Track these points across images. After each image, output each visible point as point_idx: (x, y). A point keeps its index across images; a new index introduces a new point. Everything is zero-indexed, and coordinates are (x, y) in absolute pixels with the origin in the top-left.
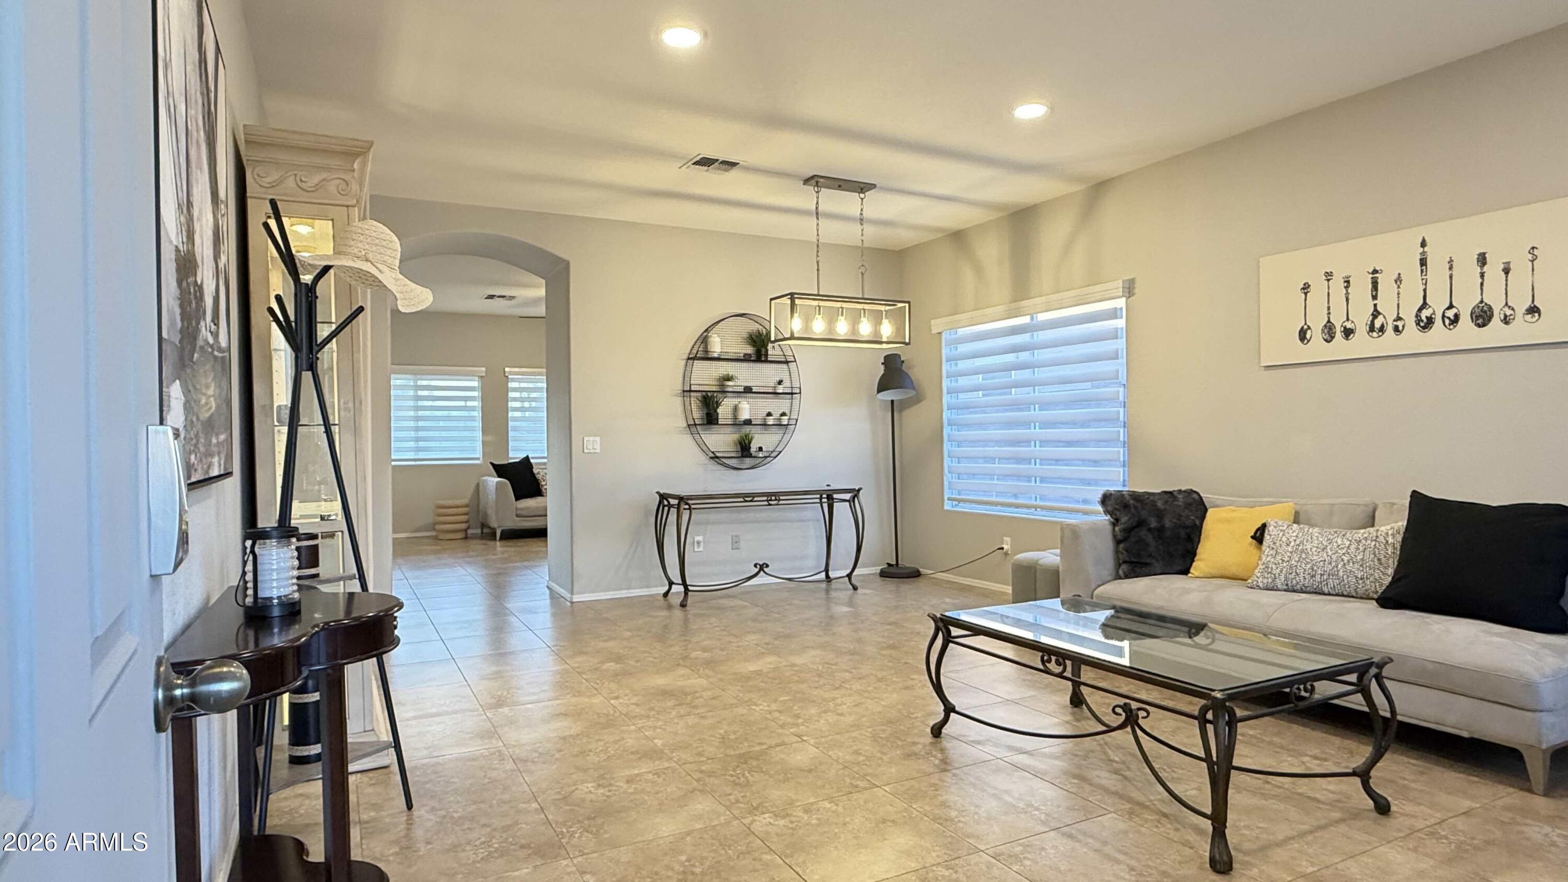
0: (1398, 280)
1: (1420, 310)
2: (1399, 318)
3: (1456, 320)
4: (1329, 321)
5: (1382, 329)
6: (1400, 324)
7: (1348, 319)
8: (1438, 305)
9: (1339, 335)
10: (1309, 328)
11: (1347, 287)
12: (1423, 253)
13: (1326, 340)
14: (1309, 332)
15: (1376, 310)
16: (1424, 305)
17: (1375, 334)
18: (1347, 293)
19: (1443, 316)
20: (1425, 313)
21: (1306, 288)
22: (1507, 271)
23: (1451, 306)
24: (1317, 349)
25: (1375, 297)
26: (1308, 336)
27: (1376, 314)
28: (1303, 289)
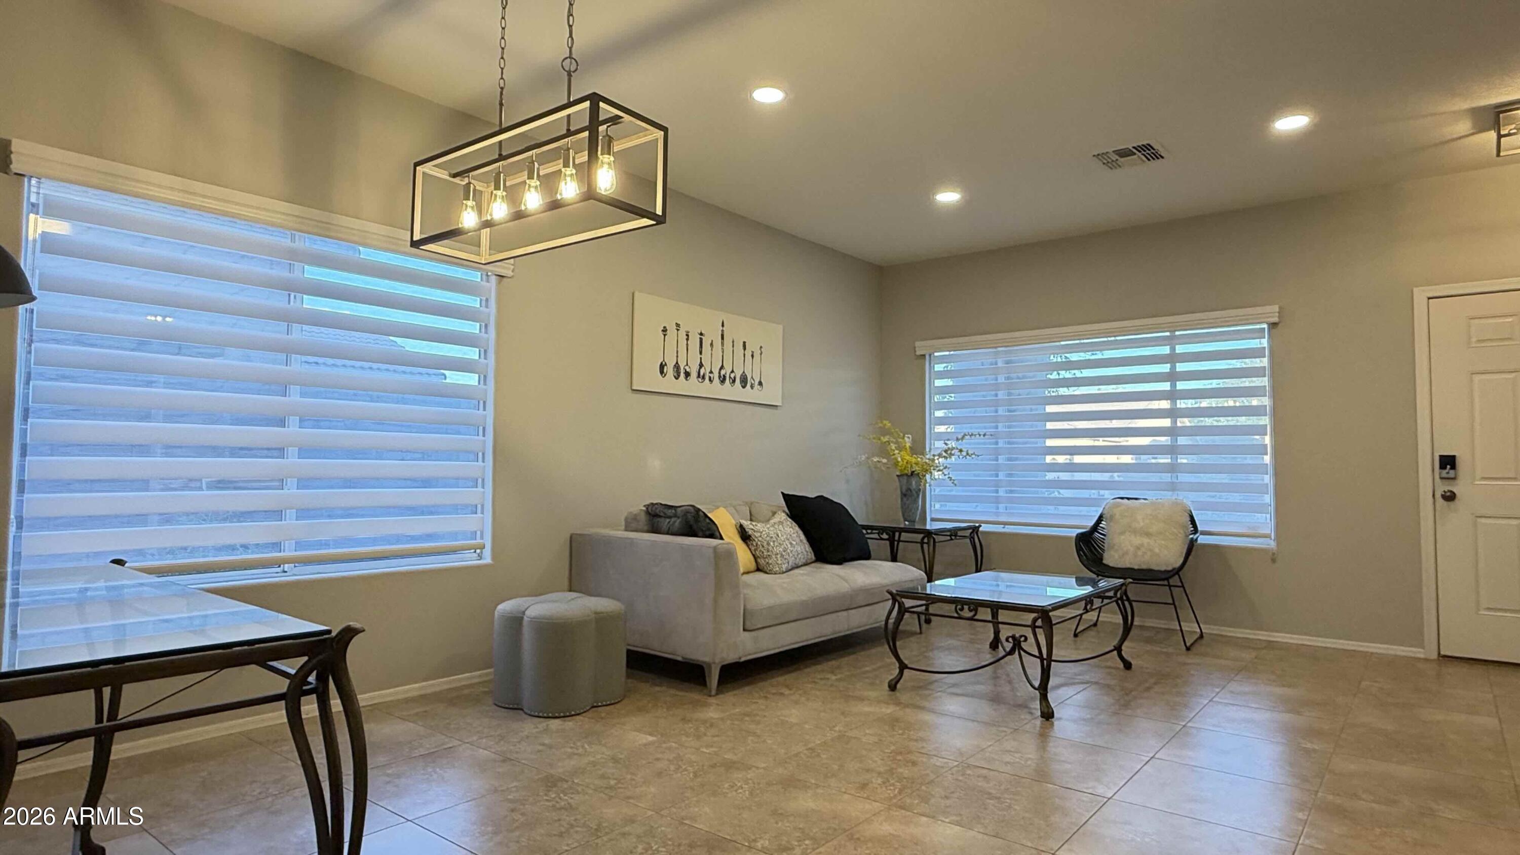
0: (712, 345)
1: (720, 369)
2: (711, 372)
3: (734, 381)
4: (677, 363)
5: (703, 378)
6: (711, 375)
7: (687, 365)
8: (727, 371)
9: (682, 375)
10: (666, 364)
11: (687, 339)
12: (723, 331)
13: (675, 377)
14: (665, 367)
15: (701, 362)
16: (722, 367)
17: (700, 380)
18: (687, 344)
19: (730, 377)
20: (723, 372)
21: (665, 330)
22: (752, 356)
23: (733, 371)
24: (669, 384)
25: (701, 353)
26: (665, 371)
27: (701, 365)
28: (663, 331)
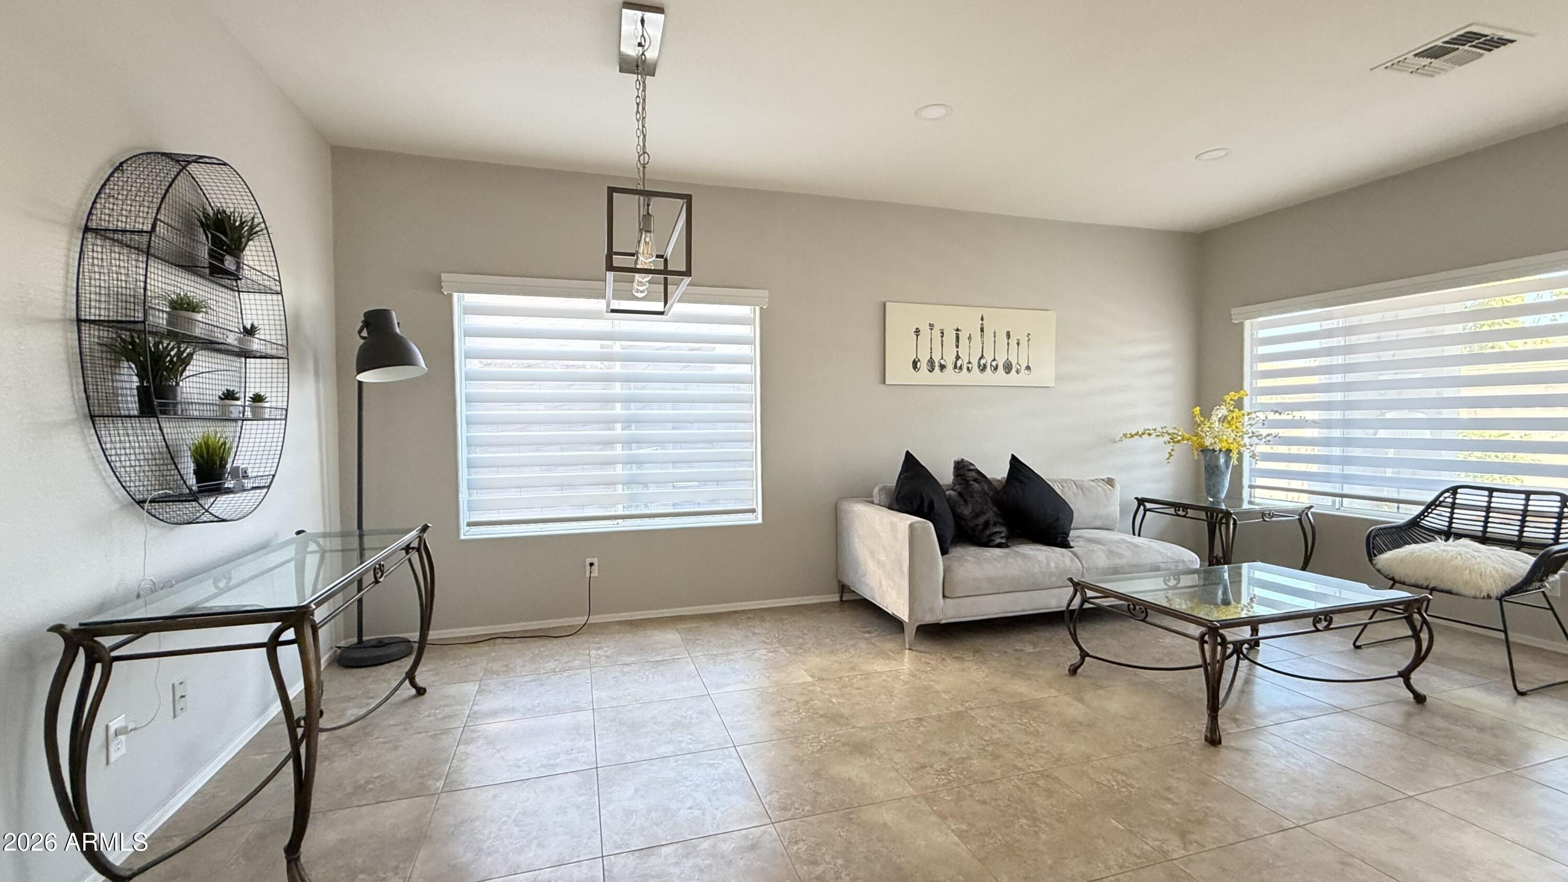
0: (970, 338)
1: (980, 359)
2: (969, 363)
3: (996, 368)
4: (931, 358)
5: (961, 368)
6: (970, 366)
7: (942, 358)
8: (988, 359)
9: (937, 368)
10: (919, 360)
11: (942, 337)
12: (982, 324)
13: (929, 370)
14: (919, 363)
15: (958, 355)
16: (982, 357)
17: (957, 371)
18: (942, 341)
19: (991, 365)
20: (983, 362)
21: (917, 332)
22: (1018, 344)
23: (994, 360)
24: (923, 376)
25: (957, 347)
26: (918, 366)
27: (958, 358)
